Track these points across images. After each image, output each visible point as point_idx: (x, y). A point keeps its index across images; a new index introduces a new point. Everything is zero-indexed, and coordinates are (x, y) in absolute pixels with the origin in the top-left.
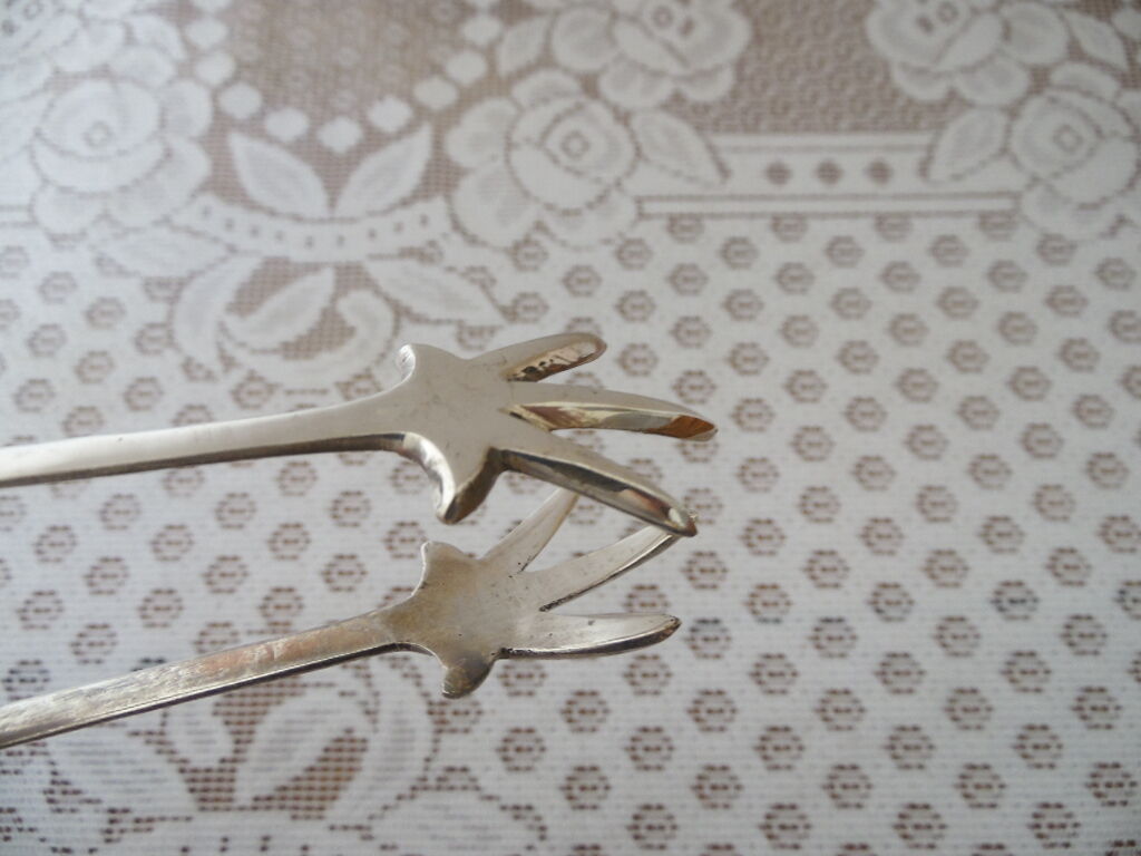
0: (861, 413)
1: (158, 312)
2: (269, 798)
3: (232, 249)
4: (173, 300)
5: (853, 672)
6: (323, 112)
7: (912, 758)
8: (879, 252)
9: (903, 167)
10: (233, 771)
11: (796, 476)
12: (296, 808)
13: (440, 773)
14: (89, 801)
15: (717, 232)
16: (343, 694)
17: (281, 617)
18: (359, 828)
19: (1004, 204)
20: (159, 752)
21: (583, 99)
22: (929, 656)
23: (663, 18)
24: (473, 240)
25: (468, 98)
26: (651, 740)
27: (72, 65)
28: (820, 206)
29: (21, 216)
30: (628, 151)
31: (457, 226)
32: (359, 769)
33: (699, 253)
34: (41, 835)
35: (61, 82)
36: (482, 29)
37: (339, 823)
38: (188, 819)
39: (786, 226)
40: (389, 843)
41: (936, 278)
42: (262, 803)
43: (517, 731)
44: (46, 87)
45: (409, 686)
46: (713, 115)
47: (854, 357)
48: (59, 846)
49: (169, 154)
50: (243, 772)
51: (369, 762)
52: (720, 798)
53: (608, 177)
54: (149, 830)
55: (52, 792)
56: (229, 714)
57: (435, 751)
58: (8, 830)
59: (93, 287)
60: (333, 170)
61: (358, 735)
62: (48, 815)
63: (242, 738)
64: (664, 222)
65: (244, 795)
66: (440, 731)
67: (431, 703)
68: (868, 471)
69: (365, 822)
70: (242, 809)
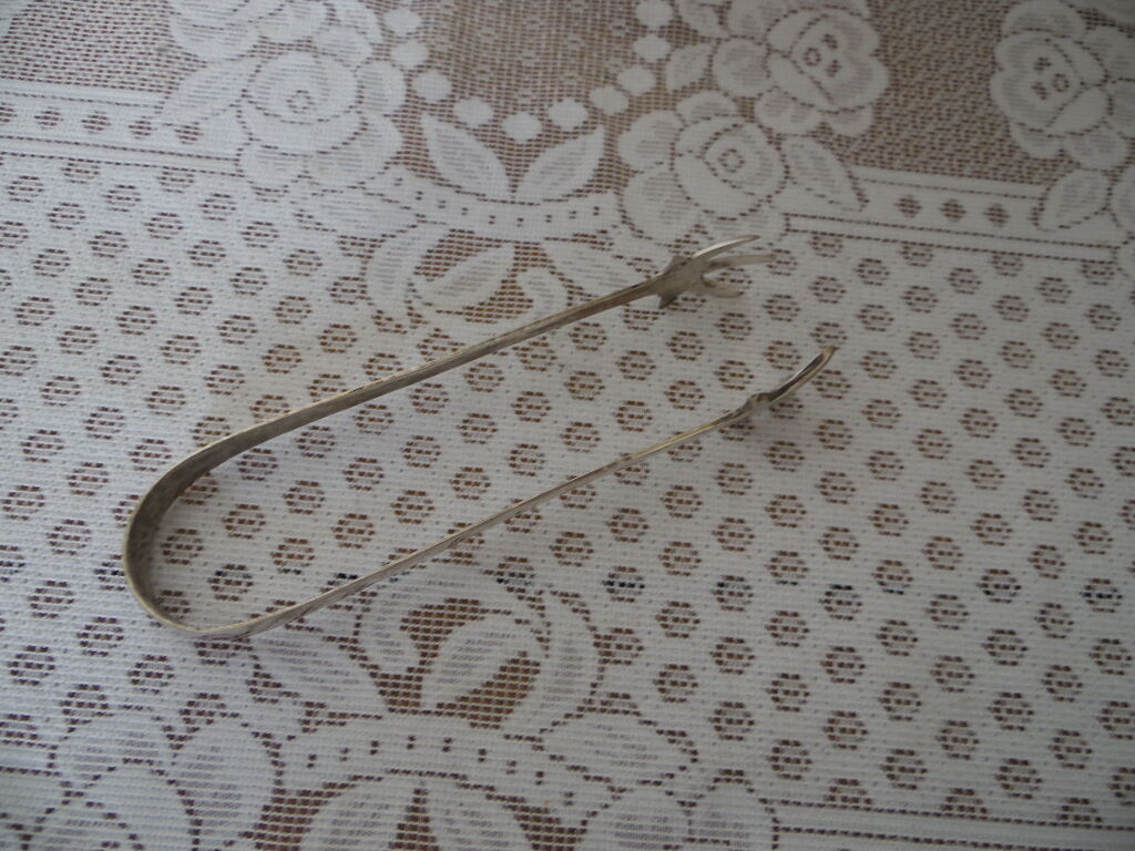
0: (975, 421)
1: (352, 267)
2: (452, 706)
3: (421, 218)
4: (366, 258)
5: (966, 643)
6: (506, 106)
7: (1014, 721)
8: (995, 285)
9: (1018, 211)
10: (420, 679)
11: (919, 470)
12: (475, 717)
13: (604, 698)
14: (288, 694)
15: (855, 252)
16: (518, 622)
17: (463, 548)
18: (532, 739)
19: (1104, 255)
20: (353, 657)
21: (740, 121)
22: (1032, 635)
23: (813, 57)
24: (640, 234)
25: (637, 108)
26: (791, 685)
27: (276, 36)
28: (945, 239)
29: (229, 167)
30: (779, 172)
31: (625, 220)
32: (532, 688)
33: (839, 268)
34: (245, 721)
35: (267, 49)
36: (652, 47)
37: (513, 733)
38: (379, 718)
39: (915, 253)
40: (558, 754)
41: (1043, 312)
42: (444, 709)
43: (674, 667)
44: (252, 54)
45: (578, 619)
46: (854, 148)
47: (970, 372)
48: (262, 731)
49: (364, 126)
50: (429, 681)
51: (541, 682)
52: (848, 740)
53: (761, 192)
54: (342, 724)
55: (254, 683)
56: (417, 630)
57: (601, 678)
58: (211, 714)
59: (293, 239)
60: (516, 158)
61: (530, 658)
62: (251, 703)
63: (428, 652)
64: (808, 237)
65: (429, 702)
66: (605, 661)
67: (597, 637)
68: (981, 472)
69: (538, 735)
70: (427, 712)
